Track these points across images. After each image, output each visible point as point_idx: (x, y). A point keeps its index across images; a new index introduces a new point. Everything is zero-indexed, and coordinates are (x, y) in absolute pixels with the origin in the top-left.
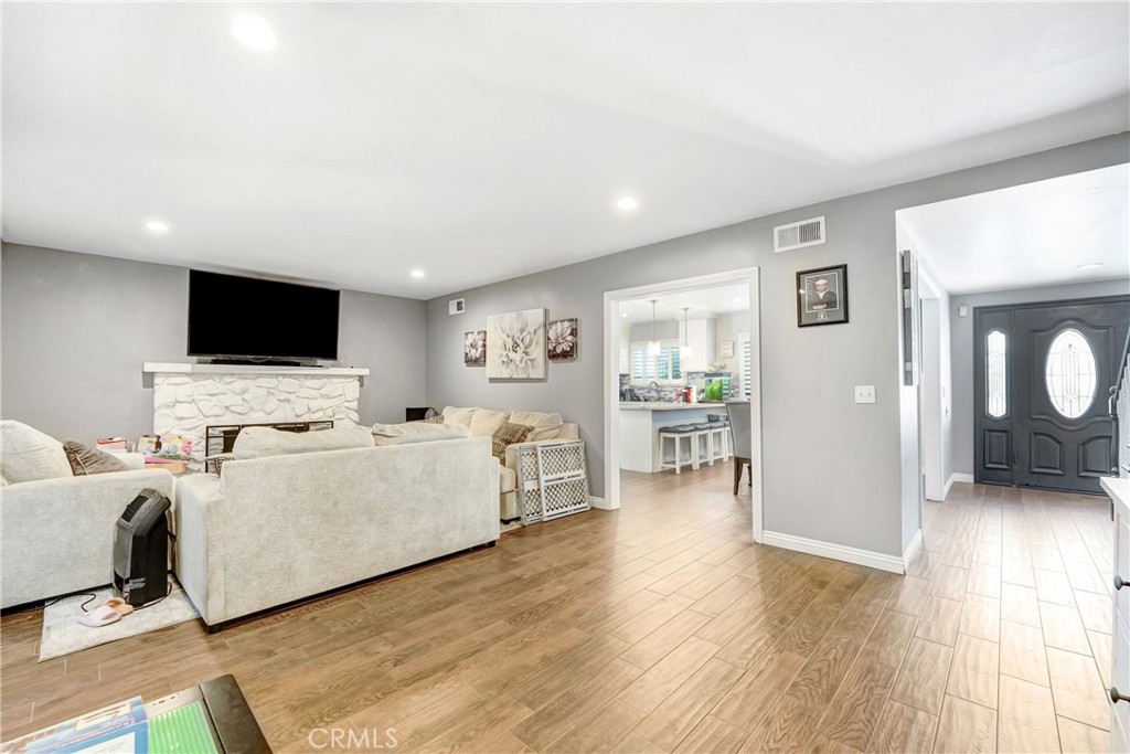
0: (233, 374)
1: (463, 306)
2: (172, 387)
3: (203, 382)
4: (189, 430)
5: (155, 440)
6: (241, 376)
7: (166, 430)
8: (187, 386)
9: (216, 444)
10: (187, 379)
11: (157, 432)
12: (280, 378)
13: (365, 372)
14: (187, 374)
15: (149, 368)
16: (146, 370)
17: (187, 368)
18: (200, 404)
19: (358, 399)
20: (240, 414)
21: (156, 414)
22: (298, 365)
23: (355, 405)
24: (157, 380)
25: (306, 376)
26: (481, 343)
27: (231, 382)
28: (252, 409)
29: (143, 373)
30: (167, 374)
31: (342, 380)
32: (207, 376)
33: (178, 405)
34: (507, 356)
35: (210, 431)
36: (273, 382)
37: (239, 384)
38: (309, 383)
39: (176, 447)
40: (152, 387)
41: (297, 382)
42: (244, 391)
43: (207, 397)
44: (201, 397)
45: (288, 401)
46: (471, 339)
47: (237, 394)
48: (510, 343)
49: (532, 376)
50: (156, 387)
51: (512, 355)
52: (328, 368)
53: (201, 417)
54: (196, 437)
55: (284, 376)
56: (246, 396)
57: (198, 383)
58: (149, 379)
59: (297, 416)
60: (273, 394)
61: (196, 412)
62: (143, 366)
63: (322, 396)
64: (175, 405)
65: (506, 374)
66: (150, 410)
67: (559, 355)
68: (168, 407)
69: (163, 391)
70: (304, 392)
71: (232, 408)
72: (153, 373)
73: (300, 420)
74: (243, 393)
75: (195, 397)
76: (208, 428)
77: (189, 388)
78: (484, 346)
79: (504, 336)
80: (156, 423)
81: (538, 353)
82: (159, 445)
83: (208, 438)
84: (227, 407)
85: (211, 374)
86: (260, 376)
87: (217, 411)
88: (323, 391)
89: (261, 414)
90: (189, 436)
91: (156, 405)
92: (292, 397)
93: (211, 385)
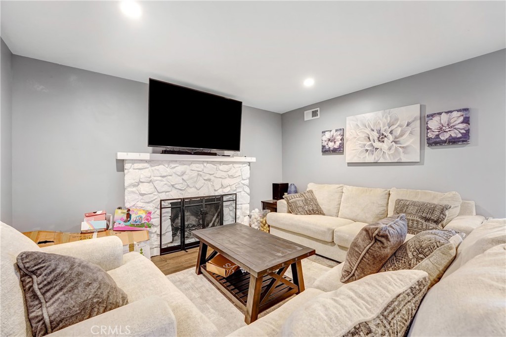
0: (176, 161)
1: (319, 113)
2: (137, 170)
3: (157, 167)
4: (148, 203)
5: (126, 211)
6: (182, 163)
7: (133, 204)
8: (147, 170)
9: (167, 212)
10: (146, 165)
11: (128, 205)
12: (205, 164)
13: (253, 160)
14: (146, 161)
15: (121, 156)
16: (118, 158)
17: (147, 156)
18: (155, 183)
19: (249, 179)
20: (180, 190)
21: (126, 191)
22: (215, 154)
23: (247, 182)
24: (127, 166)
25: (220, 163)
26: (340, 137)
27: (175, 167)
28: (188, 186)
29: (117, 160)
30: (134, 161)
31: (241, 165)
32: (159, 162)
33: (141, 184)
34: (372, 145)
35: (163, 203)
36: (199, 167)
37: (180, 168)
38: (222, 167)
39: (141, 217)
40: (124, 171)
41: (215, 167)
42: (183, 173)
43: (160, 178)
44: (156, 178)
45: (209, 180)
46: (328, 135)
47: (179, 176)
48: (375, 135)
49: (403, 161)
50: (126, 171)
51: (377, 144)
52: (233, 156)
53: (156, 193)
54: (153, 208)
55: (207, 162)
56: (185, 177)
57: (153, 168)
58: (121, 165)
59: (215, 190)
60: (201, 175)
61: (153, 190)
62: (116, 154)
63: (229, 176)
64: (139, 184)
65: (370, 159)
66: (122, 189)
67: (445, 142)
68: (134, 186)
69: (131, 174)
70: (219, 174)
71: (176, 186)
72: (123, 160)
73: (217, 194)
74: (182, 175)
75: (152, 178)
76: (161, 201)
77: (147, 172)
78: (342, 139)
79: (368, 131)
80: (126, 198)
81: (412, 141)
82: (129, 216)
83: (161, 208)
84: (173, 186)
85: (162, 161)
86: (193, 162)
87: (166, 188)
88: (230, 173)
89: (193, 190)
90: (149, 207)
91: (126, 184)
92: (212, 177)
93: (162, 169)
